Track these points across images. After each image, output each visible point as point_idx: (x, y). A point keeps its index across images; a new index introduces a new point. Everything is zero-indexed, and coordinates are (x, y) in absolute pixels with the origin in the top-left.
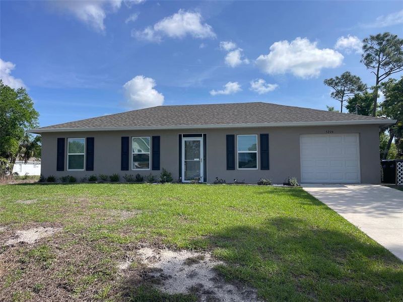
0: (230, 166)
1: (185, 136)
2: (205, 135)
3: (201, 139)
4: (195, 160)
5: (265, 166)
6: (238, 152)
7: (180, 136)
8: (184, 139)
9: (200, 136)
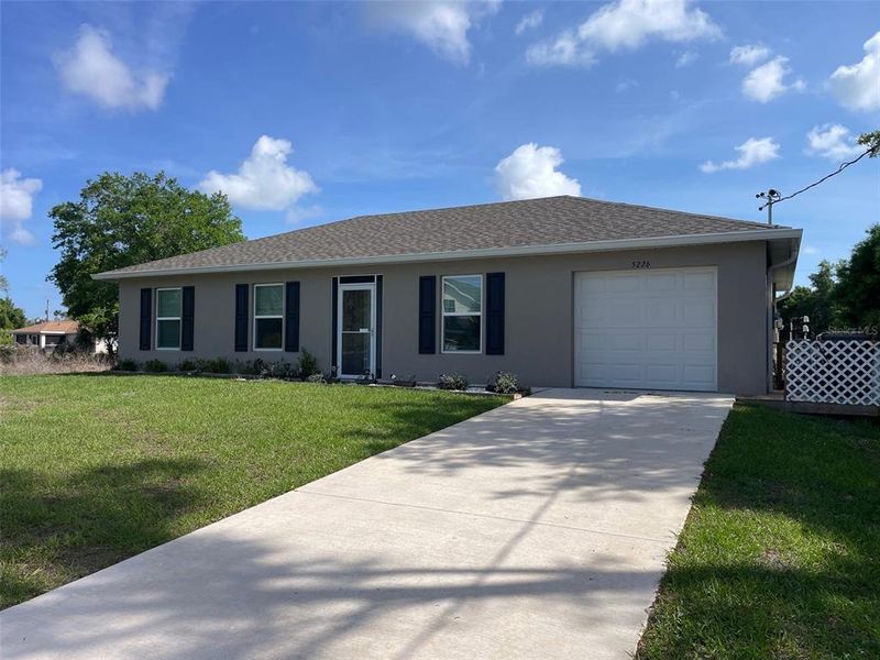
0: (427, 345)
1: (344, 280)
2: (380, 278)
3: (372, 287)
4: (362, 331)
5: (496, 346)
6: (445, 314)
7: (335, 280)
8: (342, 288)
9: (370, 279)
